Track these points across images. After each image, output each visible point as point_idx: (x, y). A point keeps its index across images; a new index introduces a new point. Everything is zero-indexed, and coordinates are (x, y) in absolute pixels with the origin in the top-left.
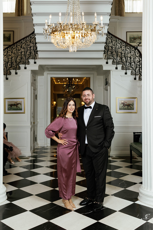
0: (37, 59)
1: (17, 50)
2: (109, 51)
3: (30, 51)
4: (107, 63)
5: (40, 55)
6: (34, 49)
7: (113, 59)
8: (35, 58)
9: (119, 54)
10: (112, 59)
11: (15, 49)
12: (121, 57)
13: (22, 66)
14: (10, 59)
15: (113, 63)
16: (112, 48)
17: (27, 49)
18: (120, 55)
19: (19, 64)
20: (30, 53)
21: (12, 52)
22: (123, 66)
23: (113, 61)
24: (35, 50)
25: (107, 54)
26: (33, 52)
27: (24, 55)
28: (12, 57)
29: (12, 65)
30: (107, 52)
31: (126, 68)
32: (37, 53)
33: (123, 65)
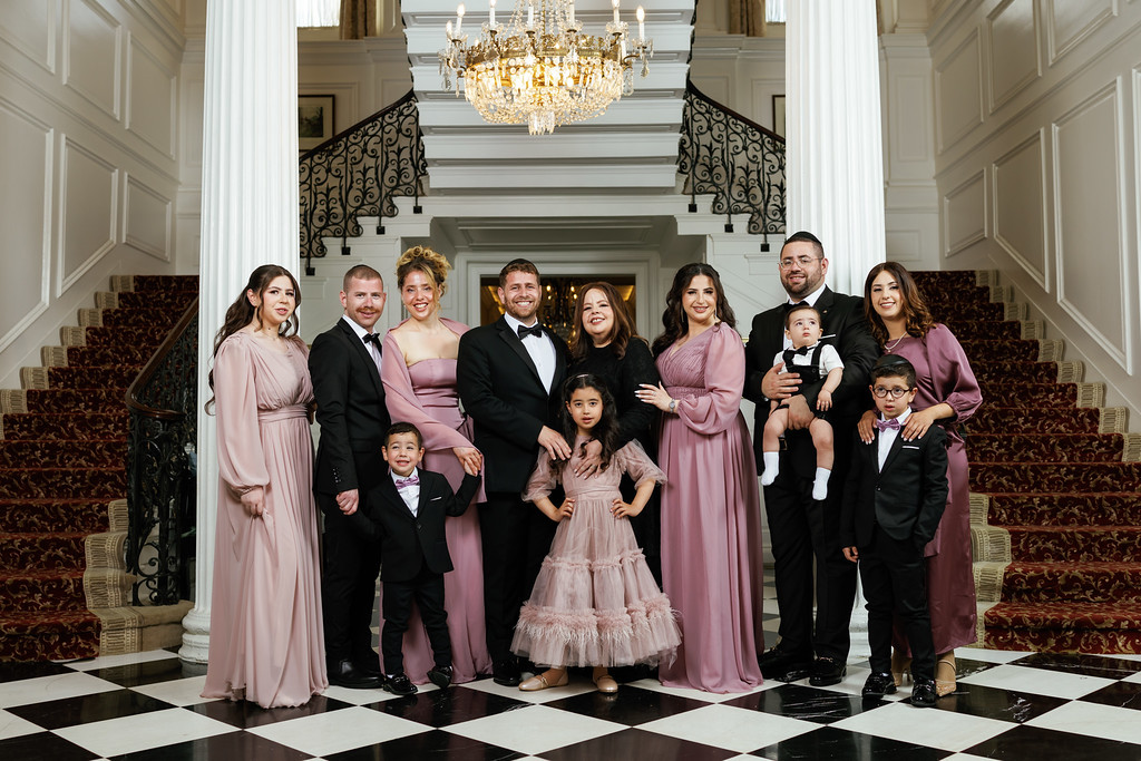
0: (423, 195)
1: (349, 161)
2: (700, 160)
3: (399, 167)
4: (693, 208)
5: (437, 178)
6: (412, 159)
7: (716, 193)
8: (416, 190)
9: (739, 173)
10: (711, 193)
11: (341, 160)
12: (744, 184)
13: (368, 224)
14: (320, 197)
15: (716, 208)
16: (711, 153)
17: (387, 158)
18: (742, 180)
19: (357, 216)
20: (399, 173)
21: (328, 170)
22: (755, 218)
23: (716, 201)
24: (418, 162)
25: (694, 174)
26: (411, 170)
27: (377, 179)
28: (329, 190)
29: (328, 219)
30: (693, 167)
31: (765, 226)
32: (425, 174)
33: (753, 214)
